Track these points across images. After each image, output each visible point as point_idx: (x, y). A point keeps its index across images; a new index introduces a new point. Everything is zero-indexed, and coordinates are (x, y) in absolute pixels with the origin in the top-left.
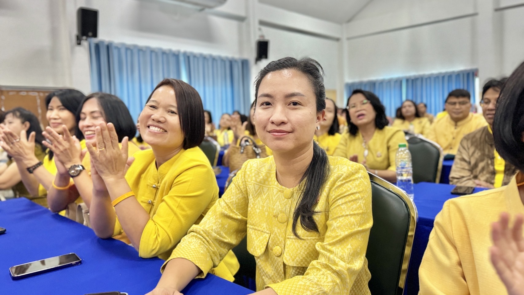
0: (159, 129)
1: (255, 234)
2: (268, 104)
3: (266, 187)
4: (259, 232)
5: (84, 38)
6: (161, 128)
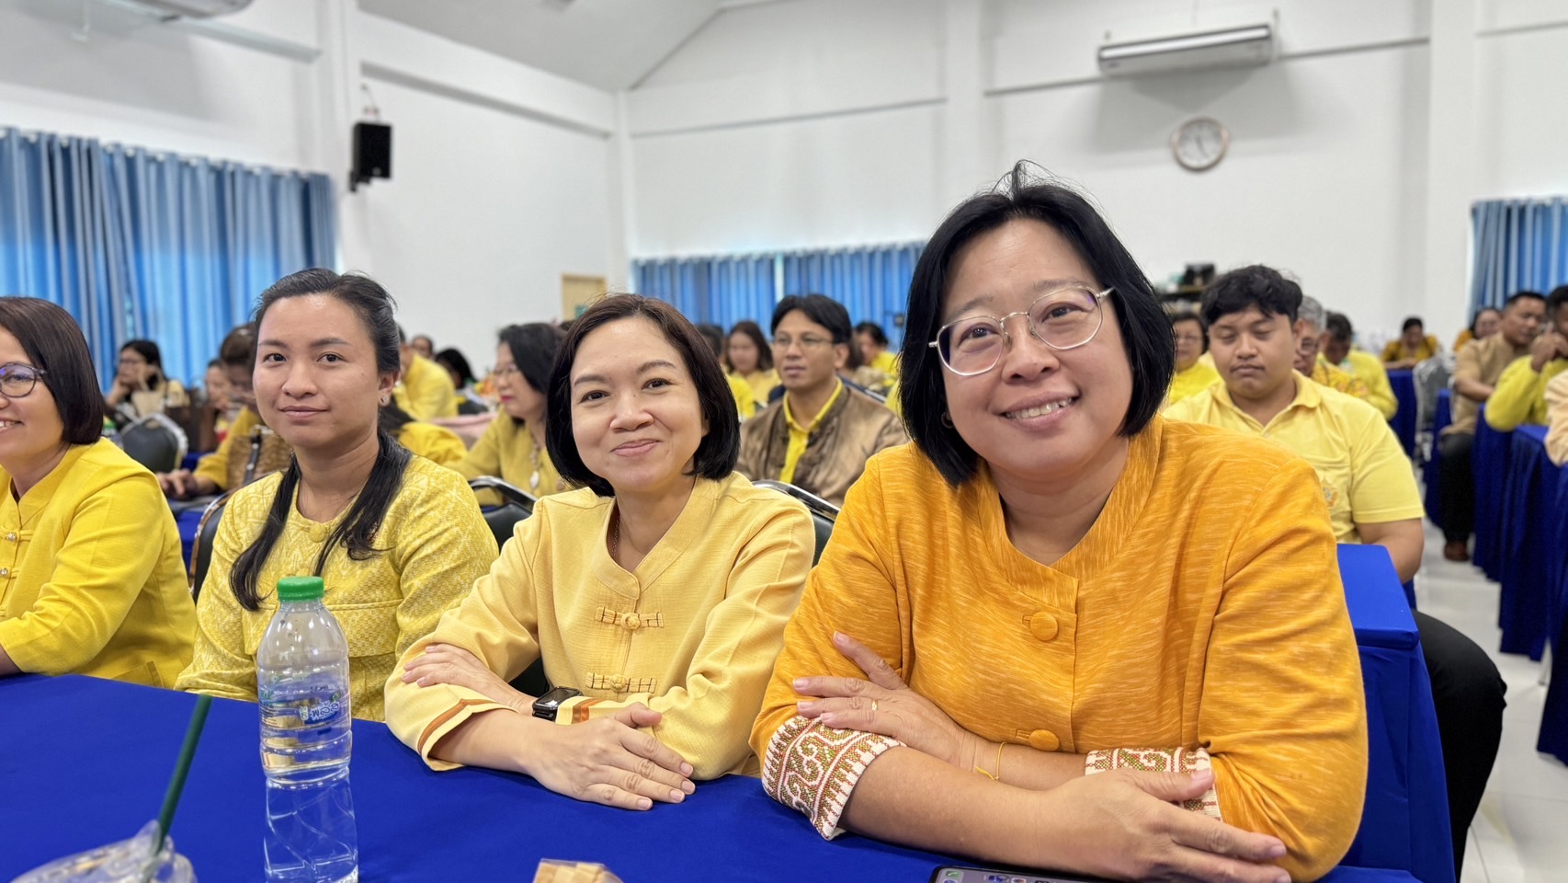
2: (279, 358)
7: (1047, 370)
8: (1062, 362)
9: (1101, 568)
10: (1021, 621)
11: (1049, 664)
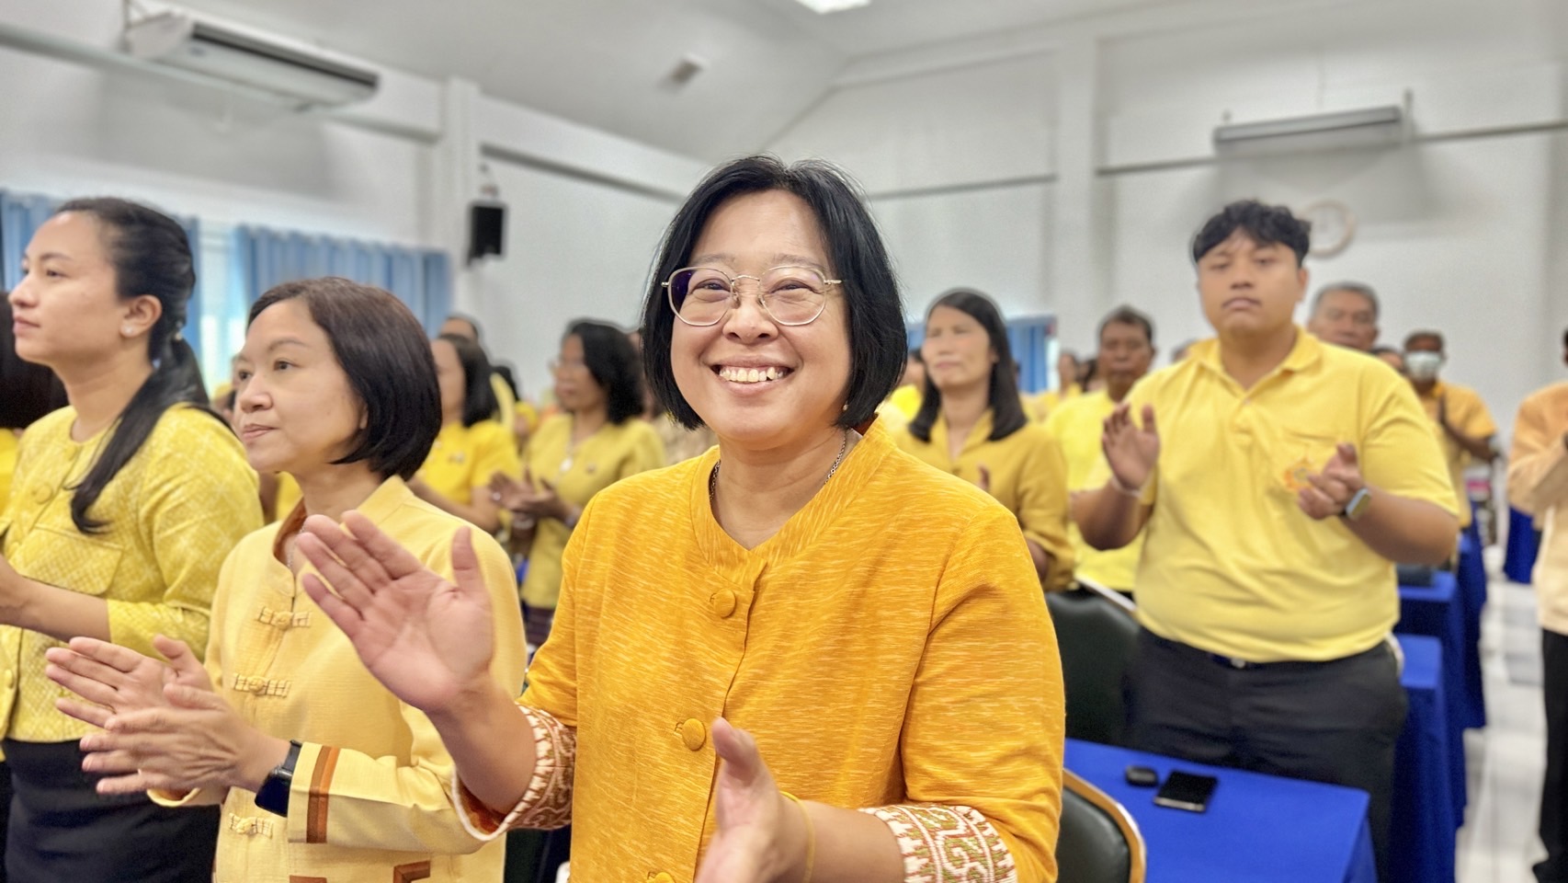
7: (764, 336)
8: (781, 333)
9: (792, 556)
10: (709, 599)
11: (724, 641)
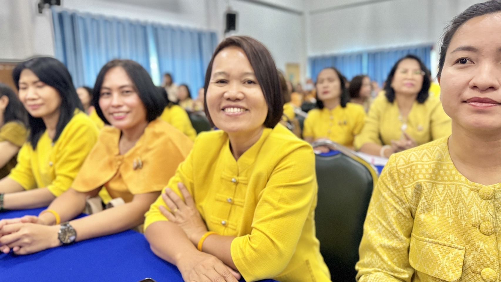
0: (239, 110)
1: (439, 250)
3: (440, 184)
4: (446, 248)
5: (47, 5)
6: (240, 108)
